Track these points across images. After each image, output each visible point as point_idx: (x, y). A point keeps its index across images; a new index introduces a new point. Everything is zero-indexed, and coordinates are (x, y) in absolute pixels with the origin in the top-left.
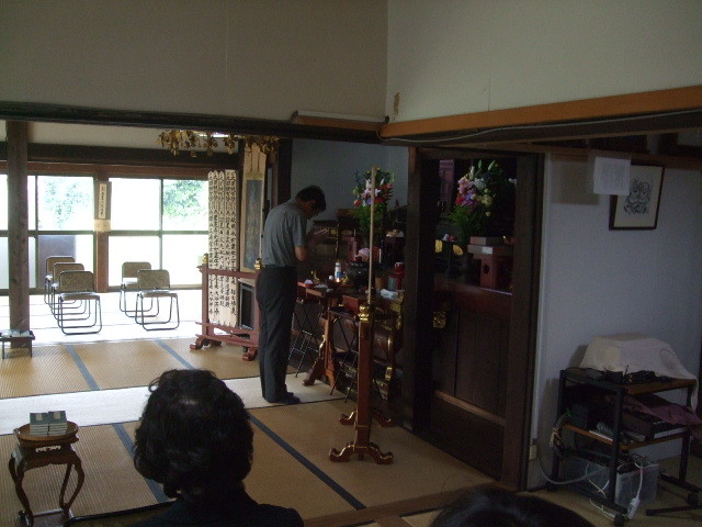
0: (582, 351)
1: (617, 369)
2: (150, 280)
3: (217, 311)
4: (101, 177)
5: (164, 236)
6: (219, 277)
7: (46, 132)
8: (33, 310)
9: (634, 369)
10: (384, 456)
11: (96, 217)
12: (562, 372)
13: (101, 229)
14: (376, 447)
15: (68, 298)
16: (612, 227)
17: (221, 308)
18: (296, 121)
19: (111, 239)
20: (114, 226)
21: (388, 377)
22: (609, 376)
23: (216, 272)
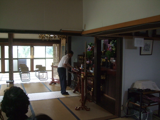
0: (133, 84)
1: (141, 88)
2: (42, 69)
3: (55, 76)
4: (32, 46)
5: (46, 59)
6: (55, 68)
8: (14, 76)
9: (145, 88)
10: (88, 109)
11: (31, 55)
12: (128, 89)
13: (32, 58)
14: (86, 107)
15: (23, 73)
16: (140, 54)
17: (56, 75)
18: (61, 31)
19: (34, 60)
20: (35, 57)
21: (92, 91)
22: (139, 90)
23: (55, 67)
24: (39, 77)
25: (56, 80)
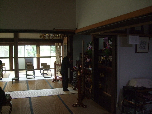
0: (129, 82)
1: (136, 86)
2: (46, 67)
5: (52, 58)
6: (58, 66)
8: (19, 74)
9: (140, 86)
10: (84, 106)
11: (37, 54)
12: (124, 87)
13: (38, 56)
14: (83, 104)
15: (28, 71)
16: (136, 52)
17: (58, 73)
20: (41, 55)
21: (91, 88)
22: (134, 88)
23: (57, 65)
24: (43, 75)
25: (58, 77)
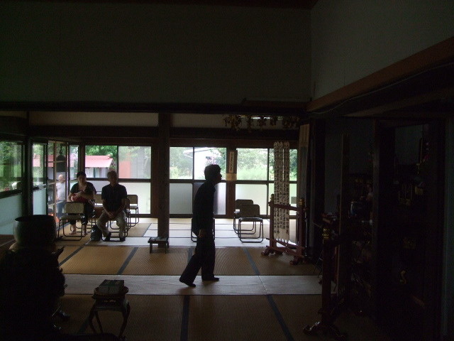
3: (278, 232)
4: (232, 148)
5: (269, 184)
6: (280, 209)
7: (181, 120)
11: (227, 172)
13: (230, 179)
17: (281, 230)
18: (246, 104)
23: (278, 206)
